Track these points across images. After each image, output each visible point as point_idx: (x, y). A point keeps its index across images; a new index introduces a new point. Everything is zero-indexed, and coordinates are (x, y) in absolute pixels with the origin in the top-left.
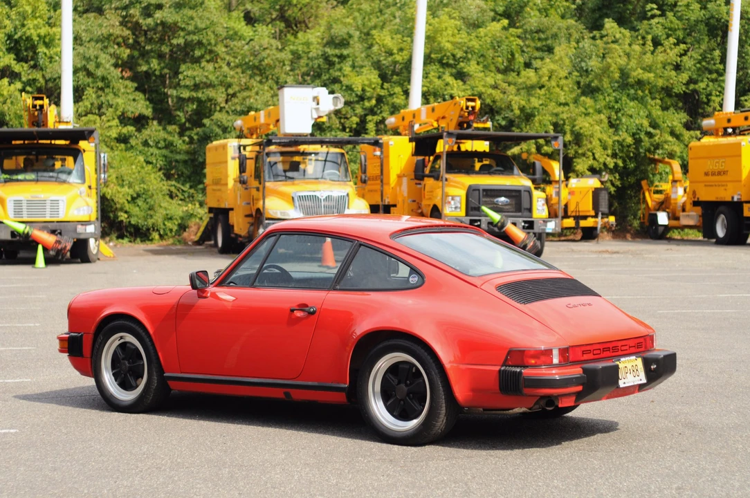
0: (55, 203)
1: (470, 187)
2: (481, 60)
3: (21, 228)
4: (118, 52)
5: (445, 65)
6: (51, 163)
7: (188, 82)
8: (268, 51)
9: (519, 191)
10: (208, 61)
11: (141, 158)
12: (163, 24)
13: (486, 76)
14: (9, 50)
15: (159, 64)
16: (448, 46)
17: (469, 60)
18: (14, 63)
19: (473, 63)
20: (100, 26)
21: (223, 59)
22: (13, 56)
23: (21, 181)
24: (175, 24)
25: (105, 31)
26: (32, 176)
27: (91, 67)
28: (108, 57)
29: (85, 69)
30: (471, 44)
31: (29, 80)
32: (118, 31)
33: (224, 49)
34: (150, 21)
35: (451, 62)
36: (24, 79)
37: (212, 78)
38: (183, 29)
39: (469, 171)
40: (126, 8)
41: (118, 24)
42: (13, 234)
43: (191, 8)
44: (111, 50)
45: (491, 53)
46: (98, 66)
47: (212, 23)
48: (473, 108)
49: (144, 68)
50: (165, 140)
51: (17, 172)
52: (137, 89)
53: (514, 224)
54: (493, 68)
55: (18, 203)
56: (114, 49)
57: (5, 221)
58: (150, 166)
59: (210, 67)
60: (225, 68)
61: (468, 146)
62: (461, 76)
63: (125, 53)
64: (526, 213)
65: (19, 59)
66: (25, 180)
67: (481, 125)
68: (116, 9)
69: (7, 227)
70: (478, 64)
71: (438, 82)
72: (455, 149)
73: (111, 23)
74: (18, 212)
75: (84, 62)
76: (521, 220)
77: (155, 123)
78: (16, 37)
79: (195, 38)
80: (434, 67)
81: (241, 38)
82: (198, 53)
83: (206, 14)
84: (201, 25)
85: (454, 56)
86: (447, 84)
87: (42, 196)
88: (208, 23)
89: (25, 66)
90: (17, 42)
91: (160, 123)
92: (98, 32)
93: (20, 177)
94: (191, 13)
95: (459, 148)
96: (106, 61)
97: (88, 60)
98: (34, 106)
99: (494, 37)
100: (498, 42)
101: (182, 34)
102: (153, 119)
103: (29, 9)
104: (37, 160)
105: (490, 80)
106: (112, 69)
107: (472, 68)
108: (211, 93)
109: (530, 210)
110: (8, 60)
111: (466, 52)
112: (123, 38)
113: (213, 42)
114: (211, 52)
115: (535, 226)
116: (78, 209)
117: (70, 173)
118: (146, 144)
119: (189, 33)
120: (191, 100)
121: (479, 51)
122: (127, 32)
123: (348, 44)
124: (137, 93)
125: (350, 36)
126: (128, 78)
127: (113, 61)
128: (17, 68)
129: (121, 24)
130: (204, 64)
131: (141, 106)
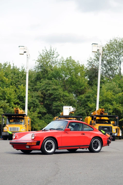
0: (18, 128)
1: (99, 126)
2: (116, 101)
3: (11, 133)
4: (40, 99)
5: (109, 102)
6: (19, 121)
7: (54, 106)
8: (72, 99)
9: (109, 127)
10: (59, 101)
11: (44, 121)
12: (50, 93)
13: (117, 104)
14: (18, 99)
15: (49, 102)
16: (110, 98)
17: (114, 101)
18: (19, 101)
19: (115, 101)
20: (37, 94)
21: (62, 101)
22: (19, 100)
23: (12, 124)
24: (52, 93)
25: (37, 95)
26: (14, 123)
27: (34, 102)
28: (38, 100)
29: (33, 103)
30: (114, 98)
31: (22, 105)
32: (40, 95)
33: (62, 99)
34: (47, 93)
35: (110, 101)
36: (21, 105)
37: (59, 105)
38: (54, 95)
39: (103, 123)
40: (42, 90)
41: (40, 93)
42: (10, 134)
43: (56, 90)
44: (39, 99)
45: (119, 99)
46: (36, 102)
47: (60, 93)
48: (103, 111)
49: (46, 103)
50: (49, 117)
51: (12, 122)
52: (44, 107)
53: (108, 134)
54: (119, 103)
55: (11, 128)
56: (40, 98)
57: (8, 132)
58: (46, 123)
59: (59, 102)
60: (62, 103)
61: (103, 118)
62: (112, 104)
63: (42, 99)
64: (111, 132)
65: (20, 101)
66: (13, 124)
67: (105, 114)
68: (41, 90)
69: (8, 133)
70: (116, 102)
71: (107, 105)
72: (100, 119)
73: (39, 93)
74: (11, 130)
75: (33, 101)
76: (109, 133)
77: (47, 114)
78: (20, 96)
79: (56, 96)
80: (107, 102)
81: (67, 96)
82: (56, 99)
83: (59, 92)
84: (57, 94)
85: (111, 100)
86: (109, 106)
87: (15, 127)
88: (59, 93)
89: (21, 102)
90: (20, 97)
91: (48, 114)
92: (36, 95)
93: (12, 123)
94: (55, 91)
95: (101, 119)
96: (37, 101)
97: (34, 101)
98: (16, 110)
99: (119, 96)
100: (120, 97)
101: (53, 95)
102: (47, 113)
103: (22, 90)
104: (16, 120)
105: (117, 105)
106: (38, 103)
107: (114, 103)
108: (59, 108)
109: (112, 131)
110: (18, 101)
111: (113, 99)
112: (42, 96)
113: (60, 97)
114: (59, 99)
115: (113, 134)
116: (22, 130)
117: (22, 123)
118: (45, 118)
119: (55, 95)
120: (55, 109)
121: (116, 99)
122: (42, 95)
123: (90, 97)
124: (44, 108)
125: (90, 96)
126: (42, 105)
127: (39, 101)
128: (20, 103)
129: (41, 93)
130: (58, 102)
131: (44, 110)
